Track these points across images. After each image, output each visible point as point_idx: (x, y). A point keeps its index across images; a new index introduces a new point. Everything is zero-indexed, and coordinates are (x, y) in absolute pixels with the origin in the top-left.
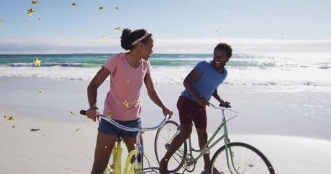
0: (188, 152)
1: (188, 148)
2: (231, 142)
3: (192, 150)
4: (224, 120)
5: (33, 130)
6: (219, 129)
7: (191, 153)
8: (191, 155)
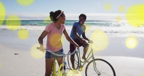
0: (80, 63)
1: (80, 61)
2: (95, 59)
3: (81, 62)
4: (92, 49)
5: (16, 54)
6: (90, 53)
7: (81, 63)
8: (81, 64)
